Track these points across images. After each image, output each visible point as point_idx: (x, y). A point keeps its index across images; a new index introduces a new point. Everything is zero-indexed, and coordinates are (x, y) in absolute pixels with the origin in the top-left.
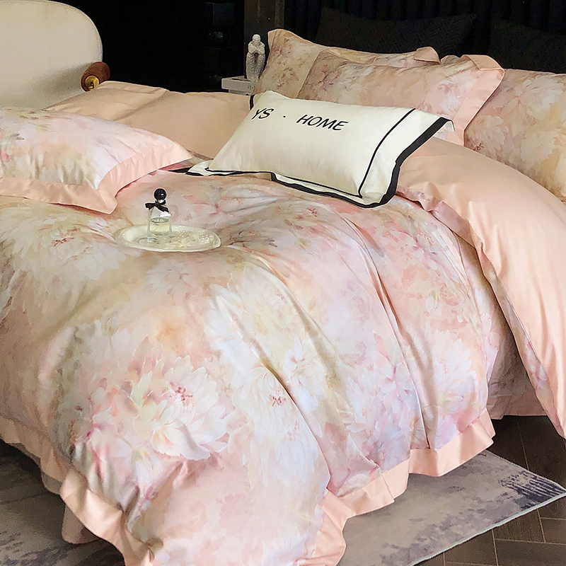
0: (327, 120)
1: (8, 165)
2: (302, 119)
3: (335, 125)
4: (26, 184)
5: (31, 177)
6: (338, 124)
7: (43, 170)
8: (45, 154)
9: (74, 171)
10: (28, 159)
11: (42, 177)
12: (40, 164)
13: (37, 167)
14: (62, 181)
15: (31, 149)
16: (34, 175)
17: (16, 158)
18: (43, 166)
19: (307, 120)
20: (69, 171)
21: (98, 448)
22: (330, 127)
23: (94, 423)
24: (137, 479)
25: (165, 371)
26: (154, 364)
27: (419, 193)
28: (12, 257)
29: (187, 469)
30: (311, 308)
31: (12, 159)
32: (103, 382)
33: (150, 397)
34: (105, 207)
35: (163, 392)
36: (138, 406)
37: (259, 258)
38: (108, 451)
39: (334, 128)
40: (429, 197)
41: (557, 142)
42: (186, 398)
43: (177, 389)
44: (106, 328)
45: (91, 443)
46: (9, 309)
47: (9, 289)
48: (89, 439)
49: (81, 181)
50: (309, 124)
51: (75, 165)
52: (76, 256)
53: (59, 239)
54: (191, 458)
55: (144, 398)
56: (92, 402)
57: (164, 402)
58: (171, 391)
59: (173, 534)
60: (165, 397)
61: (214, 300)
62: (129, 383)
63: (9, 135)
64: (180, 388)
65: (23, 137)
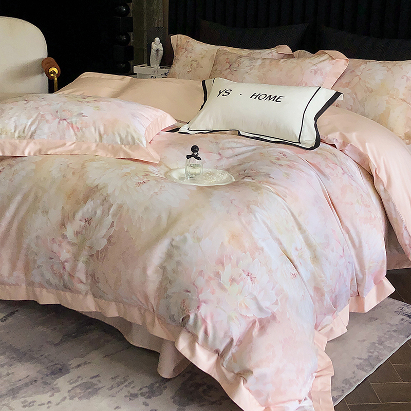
0: (270, 96)
1: (79, 134)
2: (253, 95)
3: (276, 99)
4: (93, 147)
5: (96, 141)
6: (278, 98)
7: (105, 137)
8: (105, 125)
9: (127, 136)
10: (93, 130)
11: (105, 142)
12: (102, 132)
13: (100, 135)
14: (119, 143)
15: (94, 123)
16: (98, 140)
17: (84, 129)
18: (104, 134)
19: (257, 96)
20: (124, 136)
21: (206, 317)
22: (273, 100)
23: (201, 300)
24: (232, 333)
25: (238, 263)
26: (231, 259)
27: (334, 139)
28: (108, 196)
29: (258, 324)
30: (299, 216)
31: (82, 130)
32: (201, 273)
33: (233, 280)
34: (153, 159)
35: (240, 277)
36: (227, 287)
37: (268, 187)
38: (212, 317)
39: (276, 101)
40: (340, 141)
41: (388, 103)
42: (253, 279)
43: (247, 274)
44: (194, 238)
45: (200, 313)
46: (113, 229)
47: (110, 216)
48: (199, 310)
49: (134, 143)
50: (259, 98)
51: (127, 133)
52: (157, 192)
53: (140, 182)
54: (259, 317)
55: (229, 281)
56: (196, 286)
57: (241, 283)
58: (244, 275)
59: (258, 366)
60: (242, 279)
61: (255, 215)
62: (219, 272)
63: (76, 114)
64: (248, 273)
65: (86, 115)
